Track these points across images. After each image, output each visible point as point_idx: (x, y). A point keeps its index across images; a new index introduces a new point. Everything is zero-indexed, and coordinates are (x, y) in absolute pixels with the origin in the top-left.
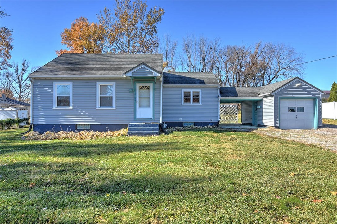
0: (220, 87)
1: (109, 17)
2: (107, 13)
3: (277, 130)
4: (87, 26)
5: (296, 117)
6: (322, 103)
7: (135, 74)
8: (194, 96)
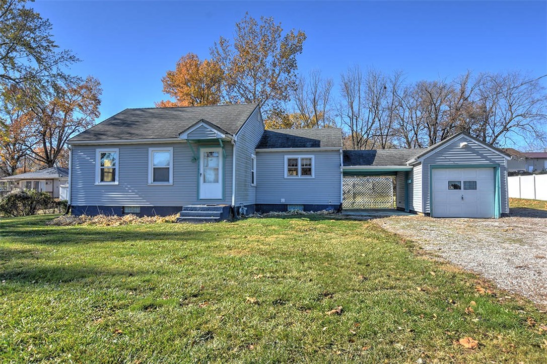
0: (344, 151)
1: (226, 50)
2: (224, 45)
3: (428, 218)
4: (196, 65)
5: (462, 198)
6: (508, 178)
7: (192, 135)
8: (303, 165)
